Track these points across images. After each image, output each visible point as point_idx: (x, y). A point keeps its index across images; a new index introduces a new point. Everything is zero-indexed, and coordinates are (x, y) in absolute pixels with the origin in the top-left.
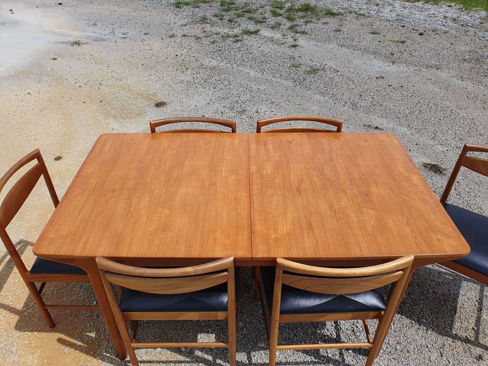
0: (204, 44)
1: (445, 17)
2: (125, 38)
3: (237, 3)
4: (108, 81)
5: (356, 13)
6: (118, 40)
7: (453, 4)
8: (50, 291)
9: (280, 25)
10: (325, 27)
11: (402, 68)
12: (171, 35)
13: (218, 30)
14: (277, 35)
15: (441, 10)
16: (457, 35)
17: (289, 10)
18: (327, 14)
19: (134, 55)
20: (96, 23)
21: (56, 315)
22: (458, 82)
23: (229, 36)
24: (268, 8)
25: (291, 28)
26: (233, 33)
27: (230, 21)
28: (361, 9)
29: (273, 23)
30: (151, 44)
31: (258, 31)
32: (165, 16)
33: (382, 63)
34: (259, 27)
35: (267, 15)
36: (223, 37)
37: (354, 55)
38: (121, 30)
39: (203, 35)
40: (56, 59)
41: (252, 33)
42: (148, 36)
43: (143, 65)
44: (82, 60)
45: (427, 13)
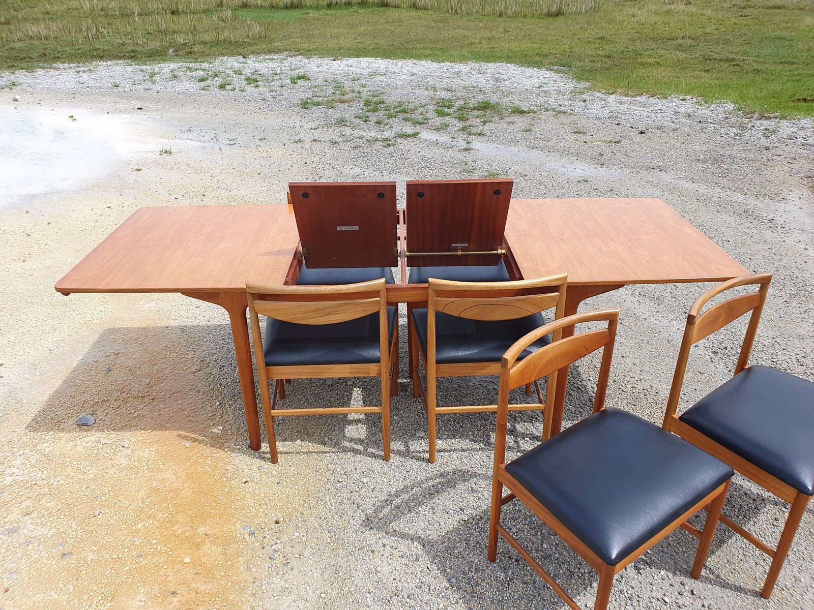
0: (343, 149)
1: (676, 113)
2: (232, 145)
3: (388, 102)
4: (214, 192)
5: (554, 110)
6: (224, 147)
7: (688, 97)
8: (161, 396)
9: (447, 126)
10: (511, 127)
11: (613, 171)
12: (296, 141)
13: (362, 133)
14: (444, 138)
15: (670, 105)
16: (691, 132)
17: (461, 108)
18: (514, 112)
19: (247, 164)
20: (191, 129)
22: (687, 184)
23: (377, 140)
24: (431, 107)
25: (463, 129)
26: (383, 136)
27: (378, 123)
28: (561, 105)
29: (438, 124)
30: (269, 151)
31: (418, 133)
32: (287, 118)
33: (587, 165)
34: (418, 129)
35: (429, 116)
36: (368, 141)
37: (549, 158)
38: (227, 136)
39: (341, 139)
40: (140, 170)
41: (409, 136)
42: (265, 141)
43: (259, 174)
44: (175, 170)
45: (651, 109)
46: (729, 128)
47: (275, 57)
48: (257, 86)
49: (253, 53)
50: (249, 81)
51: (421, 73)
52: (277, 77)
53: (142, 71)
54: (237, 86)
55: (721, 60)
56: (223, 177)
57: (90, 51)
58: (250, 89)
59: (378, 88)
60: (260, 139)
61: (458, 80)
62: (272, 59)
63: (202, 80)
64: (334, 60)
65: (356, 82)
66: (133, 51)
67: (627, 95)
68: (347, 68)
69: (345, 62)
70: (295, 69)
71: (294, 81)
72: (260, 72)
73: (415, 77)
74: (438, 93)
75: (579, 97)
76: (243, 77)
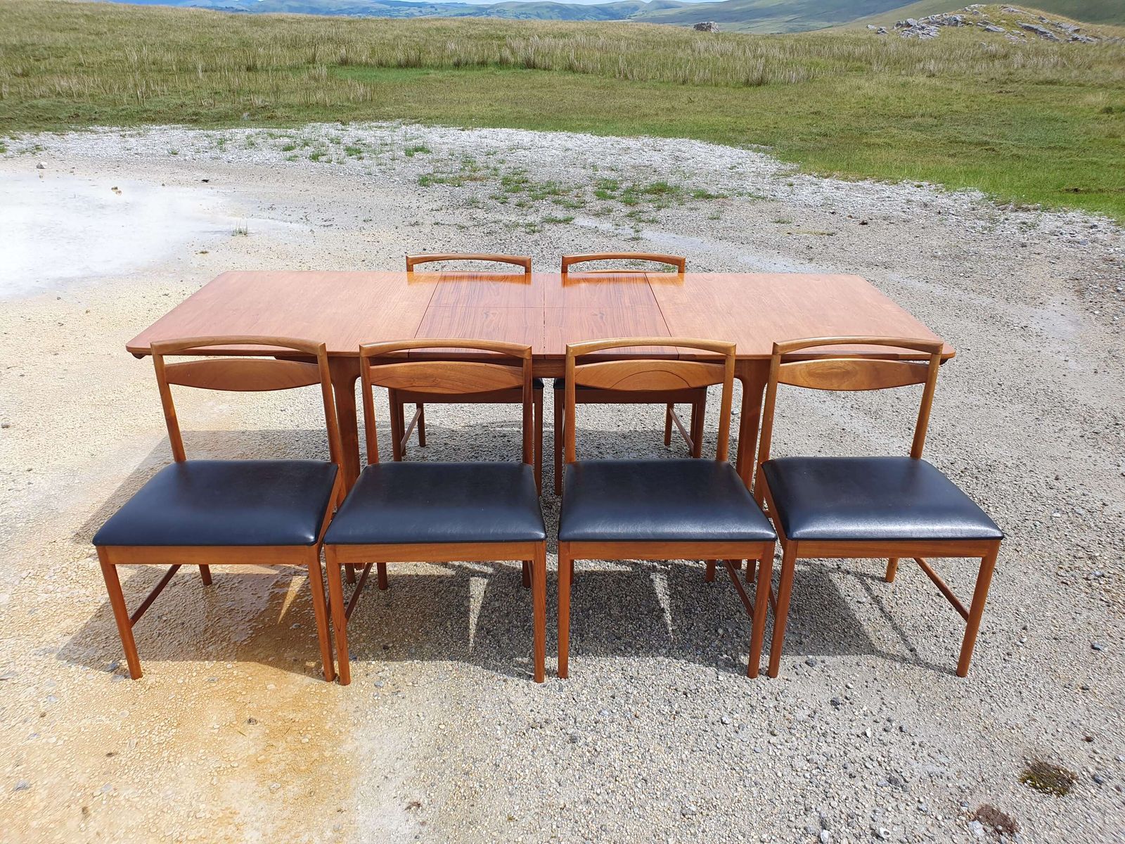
0: (474, 235)
1: (909, 201)
2: (327, 226)
3: (533, 182)
5: (750, 195)
6: (316, 229)
7: (925, 183)
9: (610, 211)
10: (694, 214)
11: (825, 267)
12: (413, 223)
13: (499, 217)
14: (606, 225)
15: (902, 192)
16: (926, 225)
17: (628, 191)
18: (698, 196)
19: (347, 249)
20: (273, 206)
22: (919, 285)
23: (518, 225)
24: (589, 188)
25: (631, 215)
26: (526, 221)
27: (520, 205)
28: (759, 190)
29: (598, 208)
30: (377, 234)
31: (572, 219)
32: (400, 197)
33: (791, 260)
34: (572, 213)
35: (587, 198)
36: (507, 226)
37: (742, 251)
38: (321, 216)
39: (471, 223)
40: (206, 252)
41: (560, 222)
42: (371, 223)
43: (364, 261)
44: (253, 254)
45: (877, 196)
46: (976, 221)
47: (384, 125)
48: (361, 158)
49: (355, 119)
50: (350, 151)
51: (577, 148)
52: (388, 148)
53: (208, 136)
54: (334, 157)
55: (970, 143)
56: (316, 264)
57: (137, 112)
58: (351, 161)
59: (521, 165)
60: (364, 221)
61: (625, 158)
62: (380, 127)
63: (288, 148)
64: (463, 130)
65: (491, 156)
66: (196, 114)
67: (846, 179)
68: (479, 139)
69: (476, 132)
70: (411, 140)
71: (409, 153)
72: (364, 142)
73: (570, 152)
74: (598, 173)
75: (783, 180)
76: (342, 147)
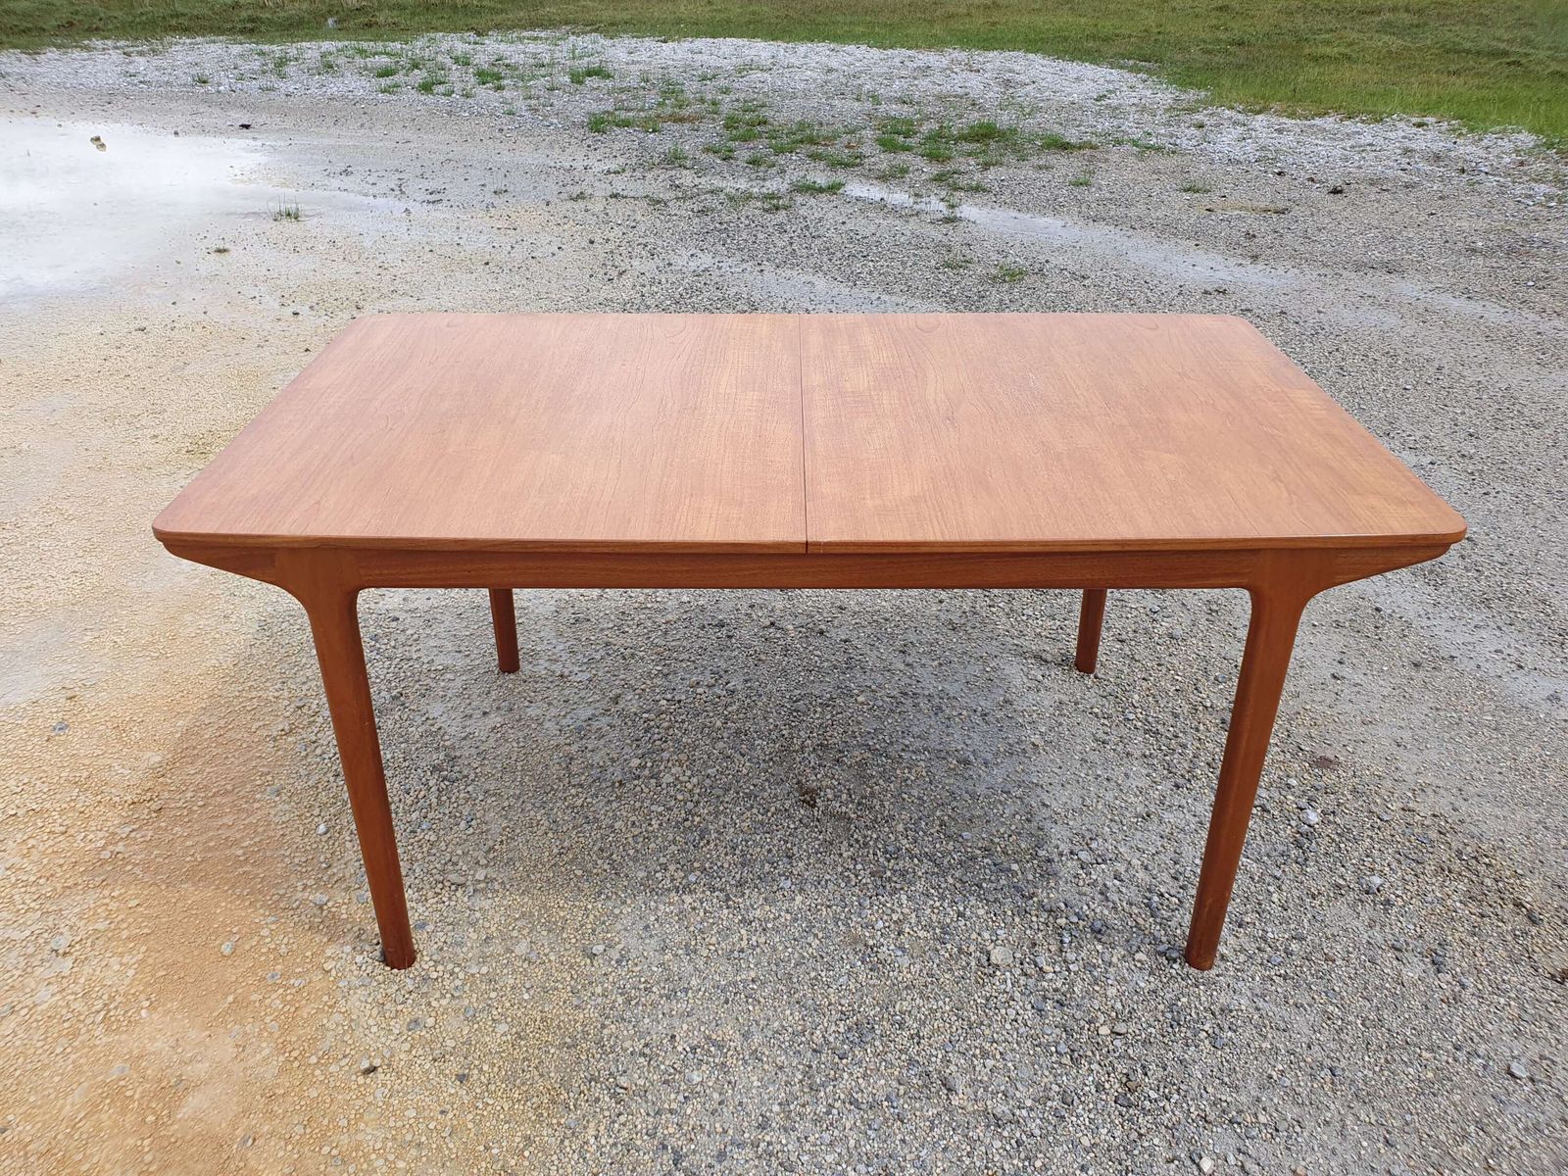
0: (676, 215)
1: (1407, 151)
2: (434, 202)
3: (776, 123)
4: (382, 301)
5: (1135, 143)
6: (415, 207)
7: (1430, 120)
8: (183, 801)
9: (904, 171)
10: (1045, 176)
11: (1281, 271)
12: (574, 196)
13: (717, 183)
14: (900, 197)
15: (1392, 135)
16: (1446, 192)
17: (935, 137)
18: (1048, 146)
19: (461, 242)
20: (349, 169)
21: (199, 860)
22: (1456, 303)
23: (750, 197)
24: (868, 133)
25: (939, 179)
26: (764, 190)
27: (754, 162)
28: (1149, 134)
29: (884, 166)
30: (512, 215)
31: (841, 185)
32: (557, 150)
33: (1220, 258)
34: (840, 176)
35: (865, 150)
36: (731, 199)
37: (1134, 240)
38: (425, 184)
39: (672, 194)
40: (225, 250)
41: (821, 190)
42: (506, 197)
43: (487, 264)
44: (303, 253)
45: (1352, 142)
46: (1533, 184)
47: (542, 35)
48: (499, 88)
49: (498, 27)
50: (483, 77)
51: (846, 68)
52: (543, 71)
53: (262, 53)
54: (458, 87)
55: (1478, 53)
56: (408, 270)
57: (164, 18)
58: (484, 93)
59: (755, 96)
60: (495, 192)
61: (923, 83)
62: (536, 39)
63: (386, 73)
64: (665, 42)
65: (708, 82)
66: (251, 20)
67: (1292, 115)
68: (690, 55)
69: (686, 45)
70: (581, 58)
71: (577, 79)
72: (508, 61)
73: (835, 75)
74: (882, 108)
75: (1187, 118)
76: (471, 70)
